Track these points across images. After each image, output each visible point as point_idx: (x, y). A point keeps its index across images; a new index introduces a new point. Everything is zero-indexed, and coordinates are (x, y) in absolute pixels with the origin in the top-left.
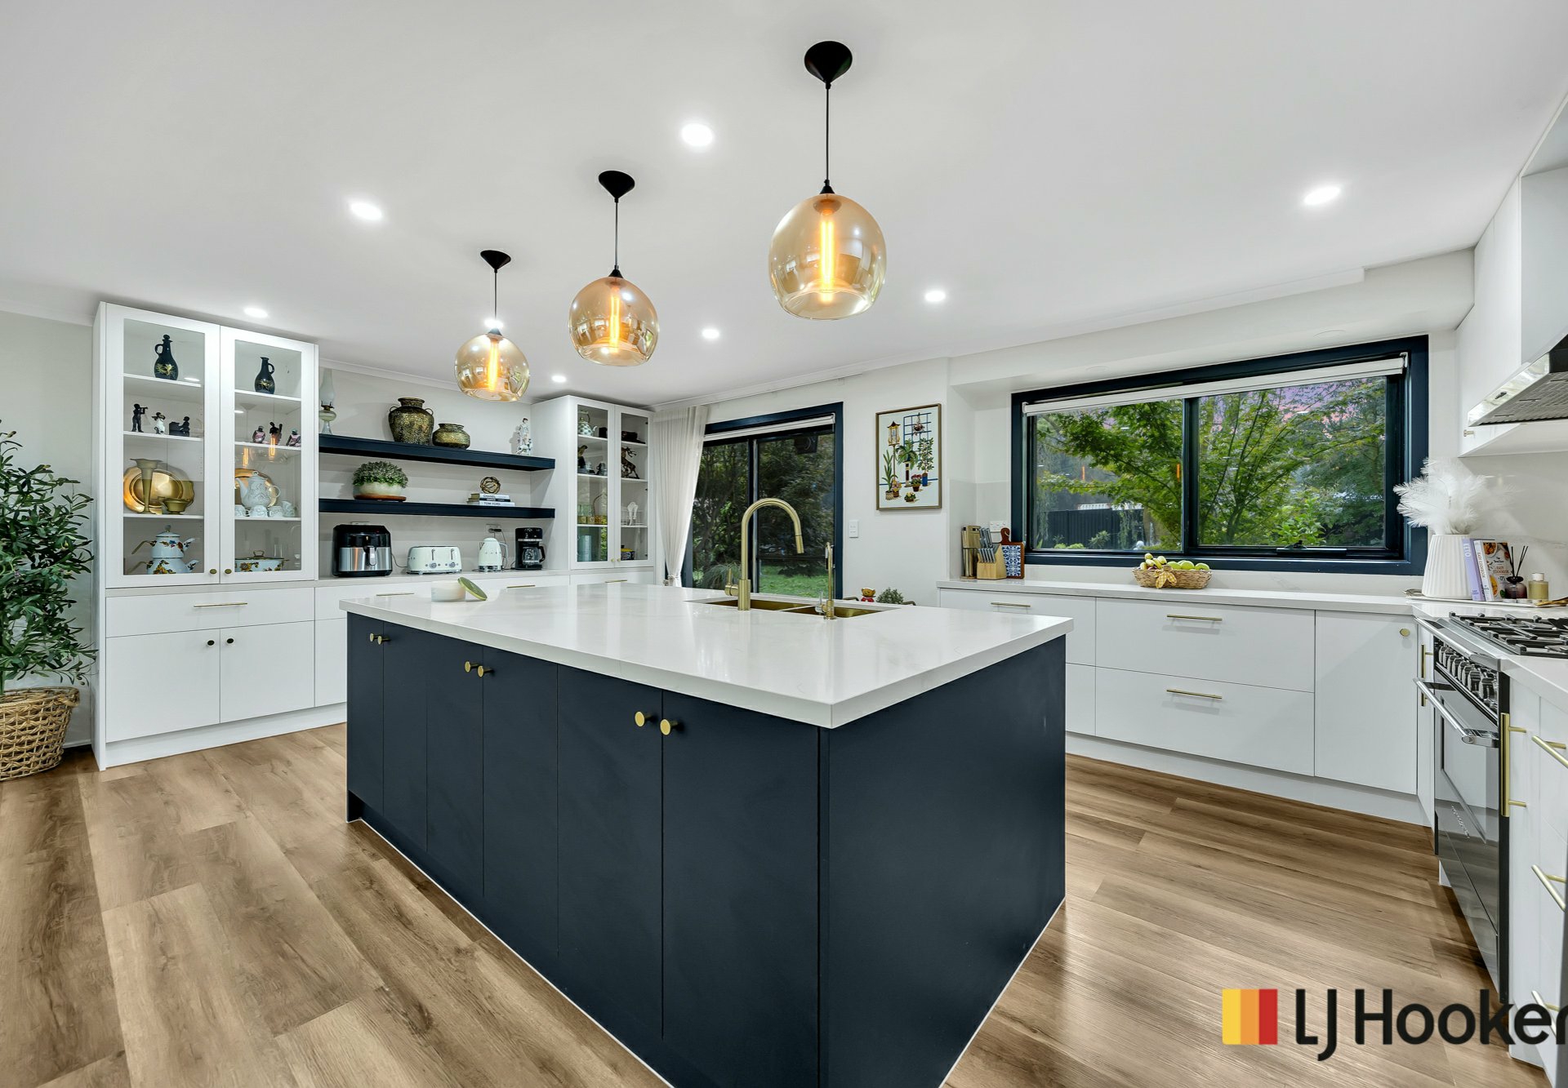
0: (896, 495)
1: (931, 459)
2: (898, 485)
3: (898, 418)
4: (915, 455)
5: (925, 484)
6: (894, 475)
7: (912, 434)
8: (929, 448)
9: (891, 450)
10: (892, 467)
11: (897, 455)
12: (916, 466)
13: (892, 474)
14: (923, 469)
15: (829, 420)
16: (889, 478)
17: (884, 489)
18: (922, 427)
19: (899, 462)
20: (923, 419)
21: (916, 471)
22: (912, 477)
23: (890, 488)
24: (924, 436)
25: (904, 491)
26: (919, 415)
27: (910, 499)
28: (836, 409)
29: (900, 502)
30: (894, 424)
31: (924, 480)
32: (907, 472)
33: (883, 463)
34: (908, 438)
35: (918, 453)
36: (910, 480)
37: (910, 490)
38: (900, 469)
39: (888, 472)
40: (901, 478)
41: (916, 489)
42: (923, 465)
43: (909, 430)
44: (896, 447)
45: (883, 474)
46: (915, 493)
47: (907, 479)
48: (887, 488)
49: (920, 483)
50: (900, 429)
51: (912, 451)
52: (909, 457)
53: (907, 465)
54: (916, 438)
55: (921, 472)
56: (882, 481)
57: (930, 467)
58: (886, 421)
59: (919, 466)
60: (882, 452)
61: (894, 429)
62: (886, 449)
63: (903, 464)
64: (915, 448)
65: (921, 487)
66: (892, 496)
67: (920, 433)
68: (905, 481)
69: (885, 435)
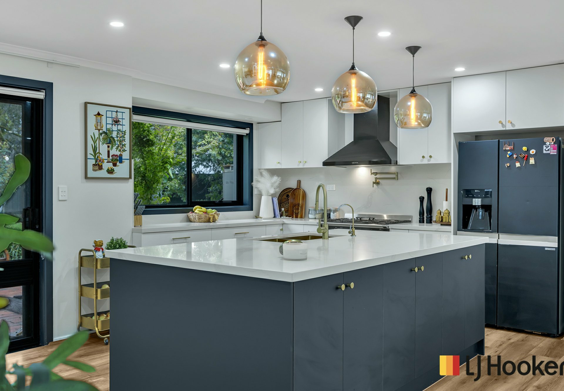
0: (101, 168)
1: (124, 145)
2: (102, 161)
3: (102, 110)
4: (114, 140)
5: (121, 162)
6: (99, 153)
7: (112, 125)
8: (123, 137)
9: (97, 133)
10: (98, 146)
11: (101, 138)
12: (114, 148)
13: (98, 151)
14: (120, 151)
15: (40, 95)
16: (95, 155)
17: (91, 162)
18: (119, 121)
19: (103, 144)
20: (120, 116)
21: (114, 151)
22: (112, 156)
23: (96, 162)
24: (120, 127)
25: (107, 166)
26: (117, 112)
27: (110, 171)
28: (48, 87)
29: (103, 173)
30: (99, 114)
31: (120, 159)
32: (109, 152)
34: (109, 126)
35: (116, 139)
36: (111, 158)
37: (110, 165)
38: (103, 149)
39: (95, 150)
40: (104, 156)
41: (115, 165)
42: (120, 148)
43: (110, 121)
44: (101, 132)
45: (90, 151)
46: (114, 167)
47: (109, 157)
48: (93, 162)
49: (117, 160)
50: (104, 118)
51: (112, 137)
52: (110, 141)
53: (108, 147)
54: (115, 128)
55: (118, 153)
56: (89, 156)
57: (124, 151)
58: (92, 110)
59: (117, 148)
60: (90, 133)
61: (99, 117)
62: (92, 130)
63: (106, 146)
64: (114, 134)
65: (118, 163)
66: (97, 168)
67: (118, 125)
68: (107, 158)
69: (92, 121)
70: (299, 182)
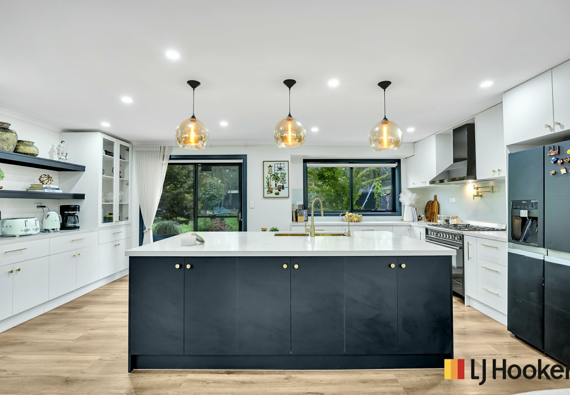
0: (271, 192)
1: (285, 180)
2: (272, 189)
3: (272, 164)
4: (279, 178)
5: (283, 189)
6: (270, 185)
7: (278, 170)
8: (285, 176)
9: (269, 175)
10: (270, 182)
11: (272, 177)
12: (279, 182)
13: (270, 184)
15: (241, 161)
16: (268, 186)
17: (266, 190)
18: (282, 168)
19: (273, 180)
20: (282, 166)
21: (279, 184)
22: (278, 186)
23: (269, 189)
24: (282, 171)
25: (275, 191)
26: (280, 164)
27: (277, 194)
28: (244, 157)
29: (273, 195)
30: (270, 166)
31: (283, 187)
32: (276, 184)
33: (266, 180)
34: (276, 171)
35: (280, 177)
36: (277, 187)
37: (277, 191)
38: (273, 183)
39: (268, 184)
40: (273, 186)
41: (280, 190)
42: (282, 182)
43: (276, 169)
44: (271, 174)
45: (266, 184)
46: (279, 192)
48: (268, 189)
49: (281, 188)
50: (273, 168)
51: (278, 177)
52: (277, 179)
53: (276, 182)
54: (279, 172)
55: (281, 185)
56: (265, 187)
57: (285, 183)
58: (267, 164)
59: (281, 182)
60: (265, 176)
61: (270, 168)
62: (267, 174)
63: (274, 181)
64: (279, 175)
65: (281, 190)
66: (270, 192)
67: (281, 170)
68: (275, 187)
69: (267, 170)
70: (435, 197)
